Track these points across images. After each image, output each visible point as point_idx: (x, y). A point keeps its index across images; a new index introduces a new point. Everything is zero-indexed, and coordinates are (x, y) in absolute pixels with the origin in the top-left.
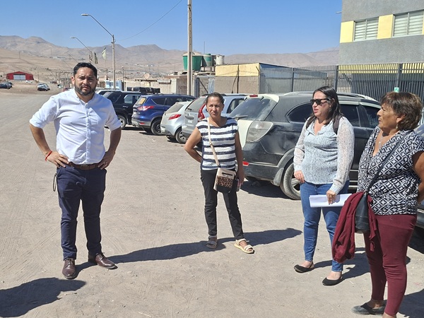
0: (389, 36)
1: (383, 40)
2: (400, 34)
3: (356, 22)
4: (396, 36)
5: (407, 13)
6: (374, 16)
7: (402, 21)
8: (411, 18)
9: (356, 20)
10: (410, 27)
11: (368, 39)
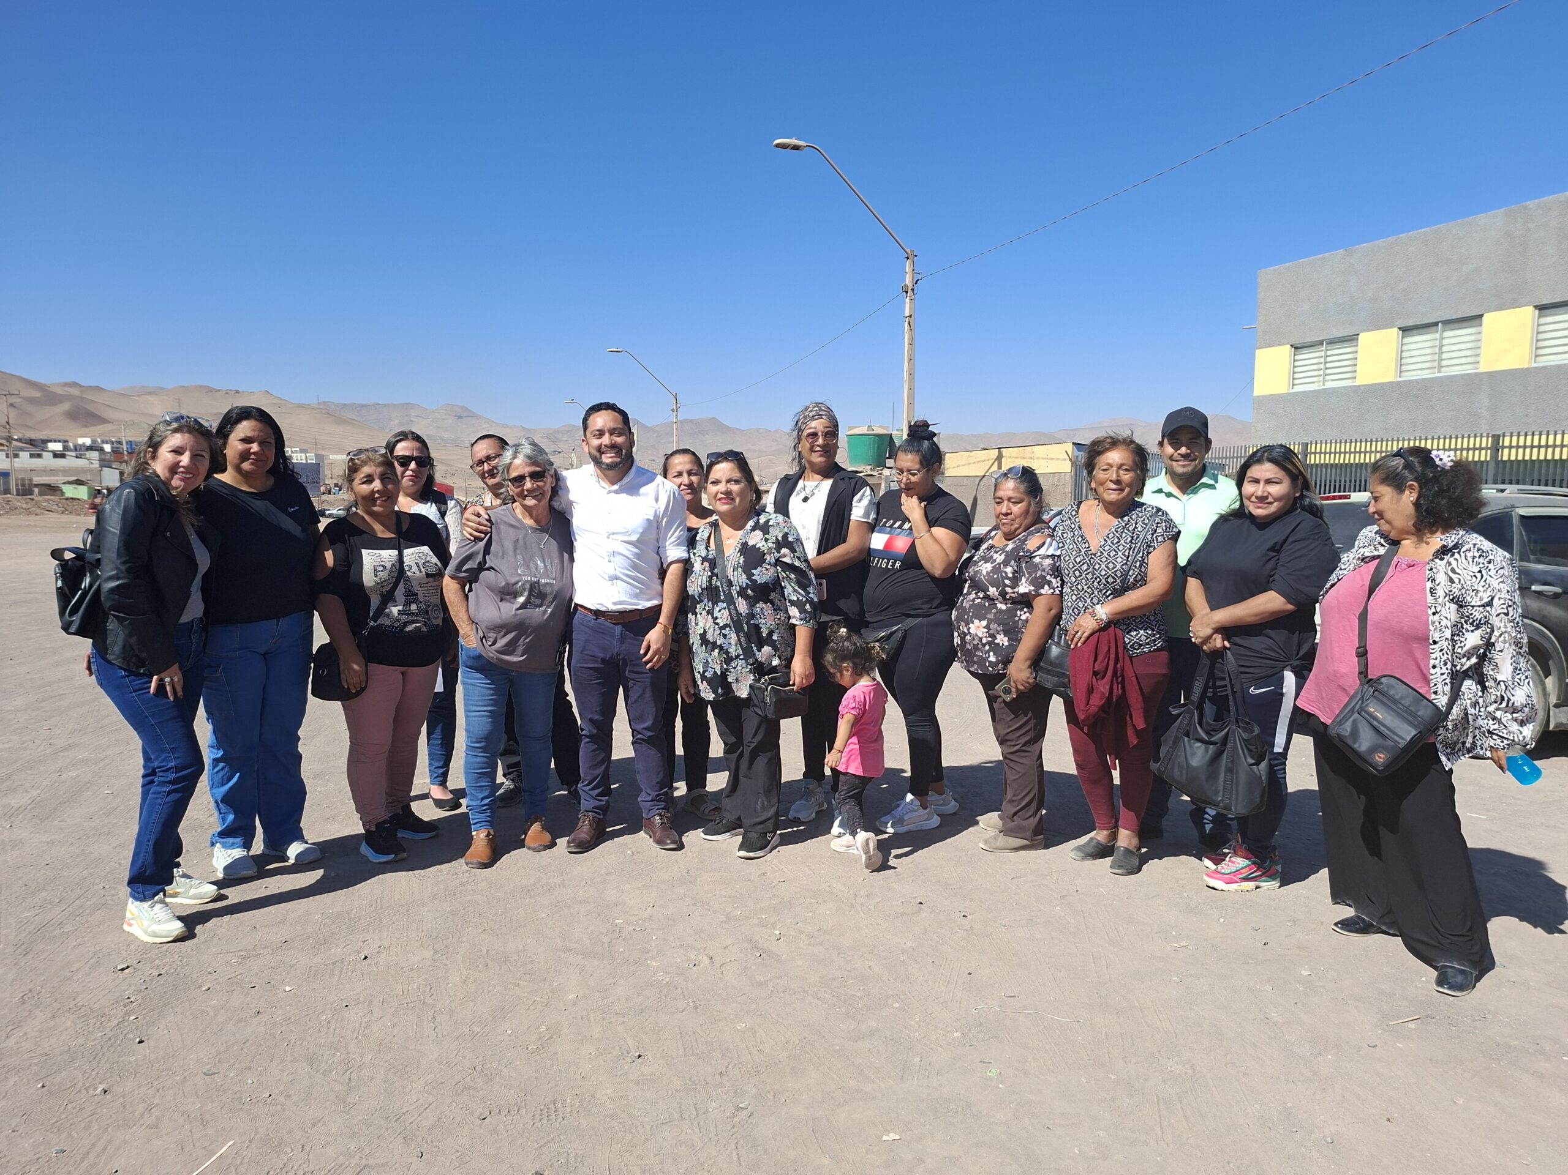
0: (1390, 377)
1: (1372, 389)
2: (1419, 370)
3: (1296, 348)
4: (1407, 377)
5: (1436, 324)
6: (1346, 332)
7: (1420, 342)
8: (1446, 334)
9: (1297, 342)
10: (1444, 356)
11: (1329, 385)
